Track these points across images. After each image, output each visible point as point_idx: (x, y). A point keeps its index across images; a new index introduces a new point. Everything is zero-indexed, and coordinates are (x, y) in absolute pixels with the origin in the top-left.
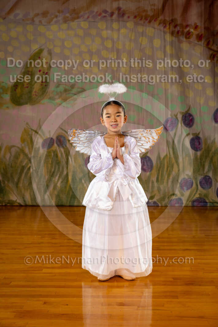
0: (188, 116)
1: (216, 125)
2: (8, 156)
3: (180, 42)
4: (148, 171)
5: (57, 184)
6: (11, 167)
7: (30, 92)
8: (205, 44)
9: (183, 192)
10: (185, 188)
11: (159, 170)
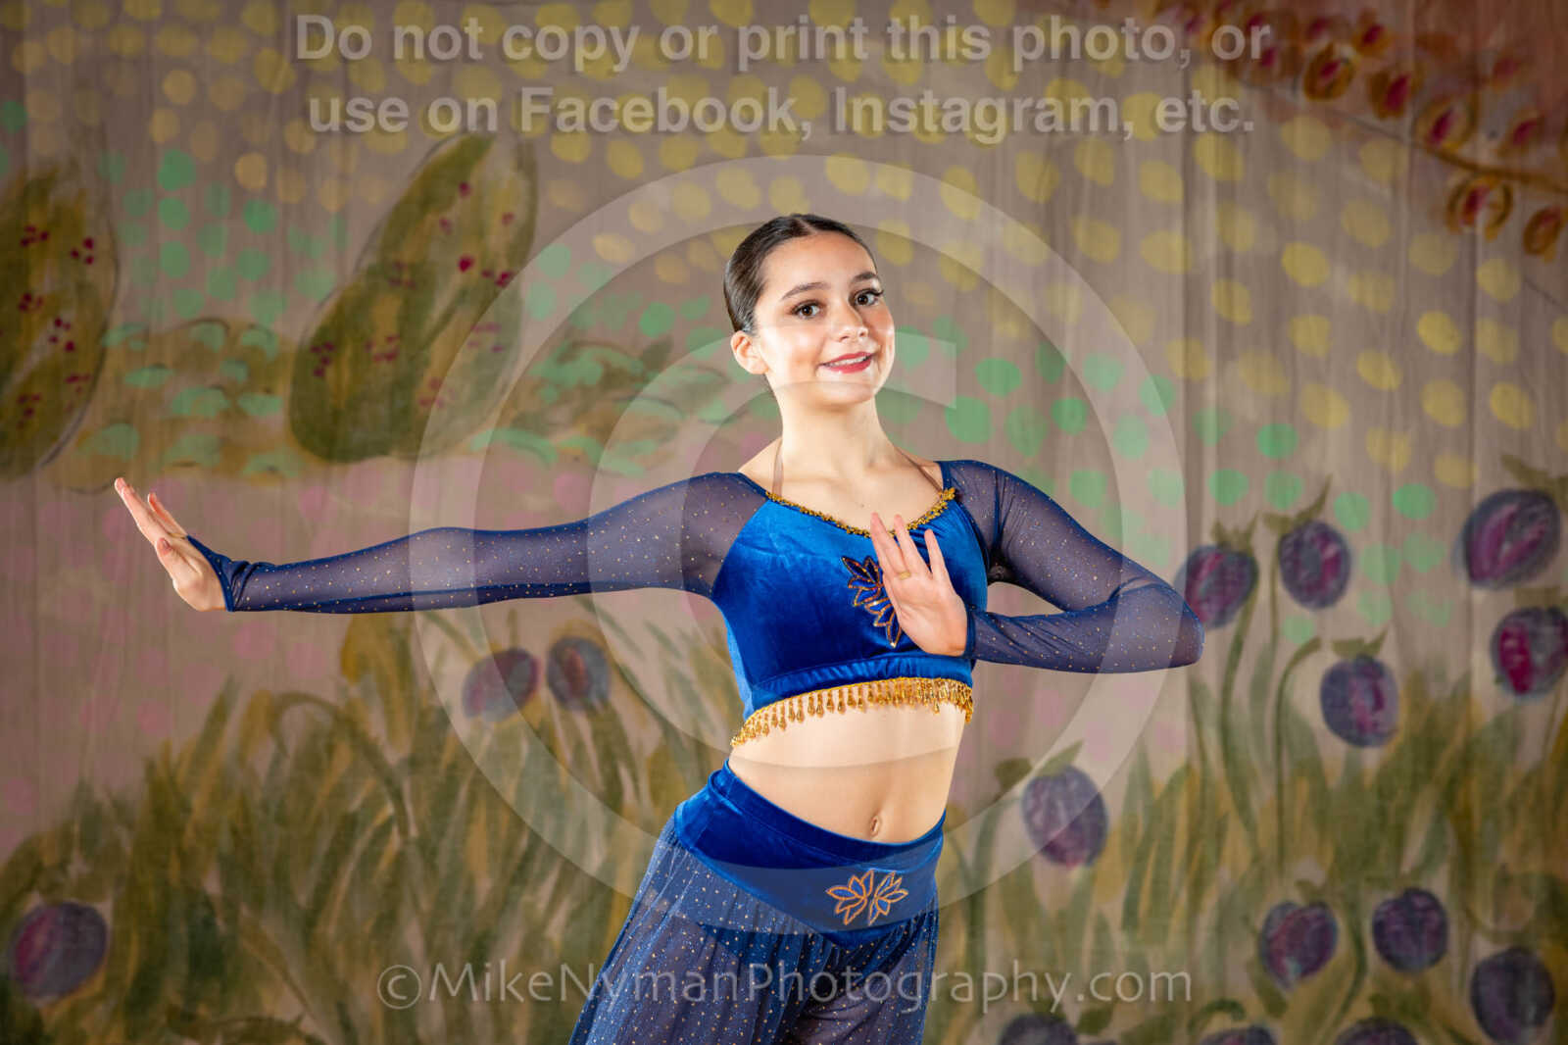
0: (1313, 541)
1: (1480, 596)
2: (262, 756)
3: (1279, 113)
4: (1075, 861)
5: (544, 926)
6: (282, 820)
7: (404, 384)
8: (1425, 128)
9: (1278, 987)
10: (1291, 965)
11: (1140, 858)
